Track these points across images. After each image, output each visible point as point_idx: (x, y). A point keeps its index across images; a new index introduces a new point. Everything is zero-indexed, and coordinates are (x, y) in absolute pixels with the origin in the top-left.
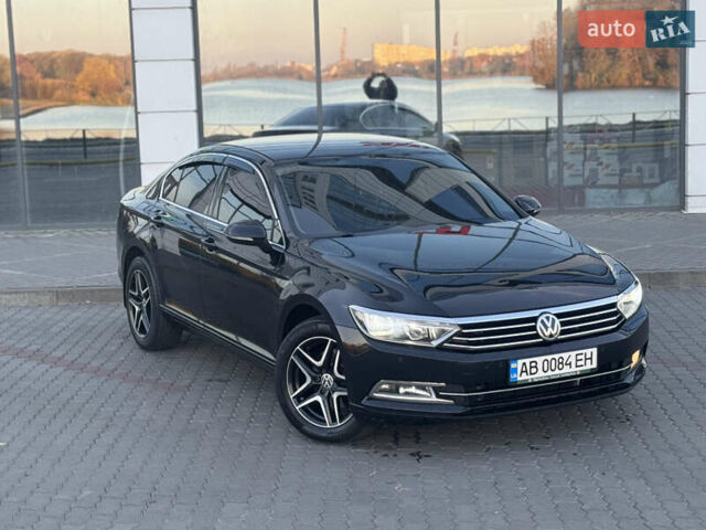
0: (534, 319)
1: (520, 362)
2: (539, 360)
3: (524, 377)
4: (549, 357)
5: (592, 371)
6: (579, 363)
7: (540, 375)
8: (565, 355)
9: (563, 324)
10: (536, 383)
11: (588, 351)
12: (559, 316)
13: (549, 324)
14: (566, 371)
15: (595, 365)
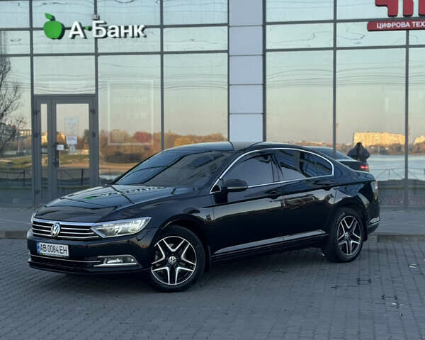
0: (51, 225)
1: (40, 243)
2: (47, 244)
3: (42, 252)
4: (50, 245)
5: (66, 258)
6: (62, 252)
7: (47, 252)
8: (56, 245)
9: (61, 230)
10: (45, 256)
11: (65, 246)
12: (61, 226)
13: (55, 228)
14: (56, 253)
15: (68, 255)
